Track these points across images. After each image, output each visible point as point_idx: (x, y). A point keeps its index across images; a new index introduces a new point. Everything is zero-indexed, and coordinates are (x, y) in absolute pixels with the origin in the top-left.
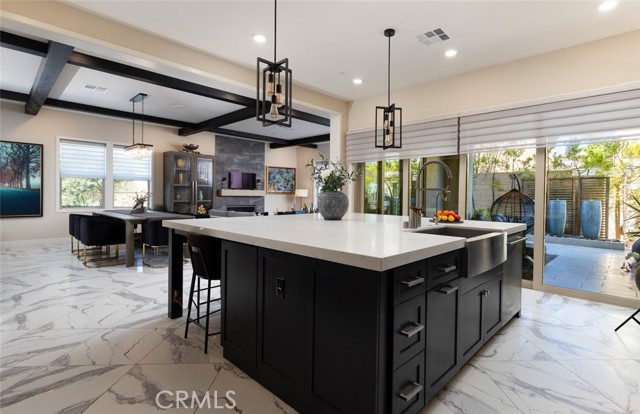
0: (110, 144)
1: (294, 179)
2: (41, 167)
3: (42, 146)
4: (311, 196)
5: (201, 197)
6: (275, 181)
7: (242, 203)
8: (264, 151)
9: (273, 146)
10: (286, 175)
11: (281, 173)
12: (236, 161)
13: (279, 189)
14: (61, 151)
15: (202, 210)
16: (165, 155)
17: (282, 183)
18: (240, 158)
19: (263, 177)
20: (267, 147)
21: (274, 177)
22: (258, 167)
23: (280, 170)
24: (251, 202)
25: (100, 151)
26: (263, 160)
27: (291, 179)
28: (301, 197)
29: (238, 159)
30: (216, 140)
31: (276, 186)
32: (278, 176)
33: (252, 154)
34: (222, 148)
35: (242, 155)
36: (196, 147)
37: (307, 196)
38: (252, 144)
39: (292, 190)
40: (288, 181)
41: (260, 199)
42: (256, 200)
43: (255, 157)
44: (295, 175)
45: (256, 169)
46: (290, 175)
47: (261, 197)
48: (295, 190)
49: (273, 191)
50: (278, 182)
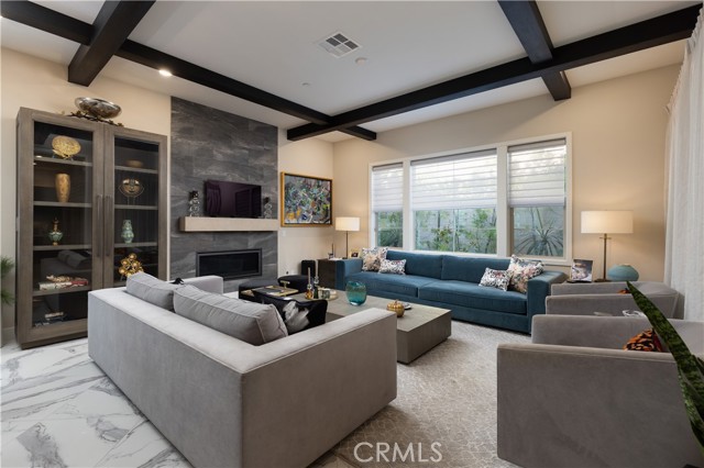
1: (330, 200)
4: (364, 230)
5: (130, 234)
6: (297, 202)
7: (234, 245)
8: (276, 143)
9: (294, 134)
10: (316, 190)
11: (307, 187)
12: (219, 157)
13: (304, 217)
17: (308, 207)
18: (229, 152)
19: (269, 192)
20: (282, 137)
21: (295, 194)
22: (265, 173)
23: (307, 181)
24: (252, 244)
26: (276, 160)
27: (324, 199)
28: (347, 233)
29: (224, 154)
30: (173, 109)
31: (298, 212)
32: (302, 193)
33: (253, 147)
34: (186, 125)
35: (232, 148)
36: (114, 112)
37: (357, 229)
38: (251, 127)
39: (328, 219)
40: (320, 202)
41: (270, 236)
42: (262, 238)
43: (259, 154)
44: (331, 192)
45: (262, 176)
46: (321, 193)
47: (272, 234)
48: (331, 219)
49: (294, 221)
50: (302, 204)
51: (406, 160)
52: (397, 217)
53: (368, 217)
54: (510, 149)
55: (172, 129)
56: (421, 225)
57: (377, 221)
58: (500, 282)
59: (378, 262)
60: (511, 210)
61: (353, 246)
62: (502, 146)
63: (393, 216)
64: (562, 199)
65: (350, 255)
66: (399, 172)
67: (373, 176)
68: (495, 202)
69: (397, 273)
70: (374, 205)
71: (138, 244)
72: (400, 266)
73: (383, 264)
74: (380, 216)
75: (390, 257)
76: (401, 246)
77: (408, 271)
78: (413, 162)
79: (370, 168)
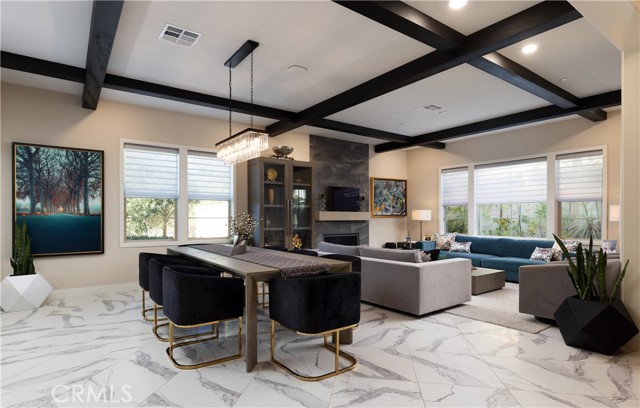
0: (184, 148)
1: (405, 196)
2: (101, 182)
3: (103, 152)
4: (435, 220)
5: (296, 222)
6: (381, 198)
7: (342, 231)
8: (368, 156)
9: (379, 149)
10: (395, 189)
11: (388, 187)
12: (334, 170)
13: (387, 210)
14: (126, 160)
15: (297, 243)
16: (251, 163)
17: (390, 202)
18: (340, 166)
19: (367, 193)
20: (371, 151)
21: (381, 193)
22: (361, 179)
23: (388, 183)
24: (353, 229)
25: (172, 159)
26: (367, 169)
27: (401, 196)
28: (421, 222)
29: (338, 169)
30: (311, 142)
31: (383, 207)
32: (385, 192)
33: (354, 161)
34: (318, 152)
35: (342, 163)
36: (290, 151)
37: (430, 219)
38: (353, 147)
39: (403, 211)
40: (398, 198)
41: (364, 225)
42: (358, 226)
43: (356, 166)
44: (405, 190)
45: (359, 181)
46: (400, 190)
47: (364, 223)
48: (406, 211)
49: (380, 213)
50: (385, 200)
51: (471, 165)
52: (462, 210)
53: (438, 210)
54: (559, 157)
55: (311, 155)
56: (483, 215)
57: (446, 213)
58: (545, 256)
59: (449, 244)
60: (559, 204)
61: (427, 231)
62: (551, 155)
63: (459, 209)
64: (600, 196)
65: (424, 239)
66: (464, 175)
67: (443, 177)
68: (545, 198)
69: (465, 251)
70: (442, 200)
71: (300, 228)
72: (467, 247)
73: (453, 245)
74: (447, 208)
75: (458, 240)
76: (467, 232)
77: (472, 250)
78: (476, 167)
79: (440, 171)
